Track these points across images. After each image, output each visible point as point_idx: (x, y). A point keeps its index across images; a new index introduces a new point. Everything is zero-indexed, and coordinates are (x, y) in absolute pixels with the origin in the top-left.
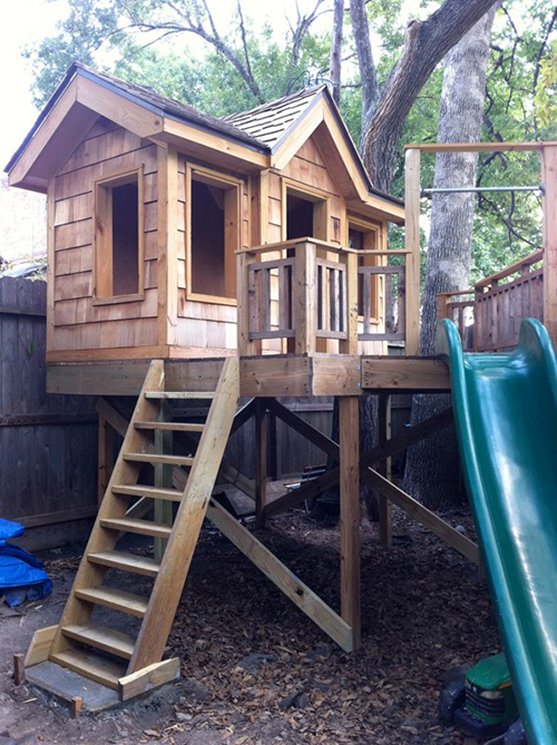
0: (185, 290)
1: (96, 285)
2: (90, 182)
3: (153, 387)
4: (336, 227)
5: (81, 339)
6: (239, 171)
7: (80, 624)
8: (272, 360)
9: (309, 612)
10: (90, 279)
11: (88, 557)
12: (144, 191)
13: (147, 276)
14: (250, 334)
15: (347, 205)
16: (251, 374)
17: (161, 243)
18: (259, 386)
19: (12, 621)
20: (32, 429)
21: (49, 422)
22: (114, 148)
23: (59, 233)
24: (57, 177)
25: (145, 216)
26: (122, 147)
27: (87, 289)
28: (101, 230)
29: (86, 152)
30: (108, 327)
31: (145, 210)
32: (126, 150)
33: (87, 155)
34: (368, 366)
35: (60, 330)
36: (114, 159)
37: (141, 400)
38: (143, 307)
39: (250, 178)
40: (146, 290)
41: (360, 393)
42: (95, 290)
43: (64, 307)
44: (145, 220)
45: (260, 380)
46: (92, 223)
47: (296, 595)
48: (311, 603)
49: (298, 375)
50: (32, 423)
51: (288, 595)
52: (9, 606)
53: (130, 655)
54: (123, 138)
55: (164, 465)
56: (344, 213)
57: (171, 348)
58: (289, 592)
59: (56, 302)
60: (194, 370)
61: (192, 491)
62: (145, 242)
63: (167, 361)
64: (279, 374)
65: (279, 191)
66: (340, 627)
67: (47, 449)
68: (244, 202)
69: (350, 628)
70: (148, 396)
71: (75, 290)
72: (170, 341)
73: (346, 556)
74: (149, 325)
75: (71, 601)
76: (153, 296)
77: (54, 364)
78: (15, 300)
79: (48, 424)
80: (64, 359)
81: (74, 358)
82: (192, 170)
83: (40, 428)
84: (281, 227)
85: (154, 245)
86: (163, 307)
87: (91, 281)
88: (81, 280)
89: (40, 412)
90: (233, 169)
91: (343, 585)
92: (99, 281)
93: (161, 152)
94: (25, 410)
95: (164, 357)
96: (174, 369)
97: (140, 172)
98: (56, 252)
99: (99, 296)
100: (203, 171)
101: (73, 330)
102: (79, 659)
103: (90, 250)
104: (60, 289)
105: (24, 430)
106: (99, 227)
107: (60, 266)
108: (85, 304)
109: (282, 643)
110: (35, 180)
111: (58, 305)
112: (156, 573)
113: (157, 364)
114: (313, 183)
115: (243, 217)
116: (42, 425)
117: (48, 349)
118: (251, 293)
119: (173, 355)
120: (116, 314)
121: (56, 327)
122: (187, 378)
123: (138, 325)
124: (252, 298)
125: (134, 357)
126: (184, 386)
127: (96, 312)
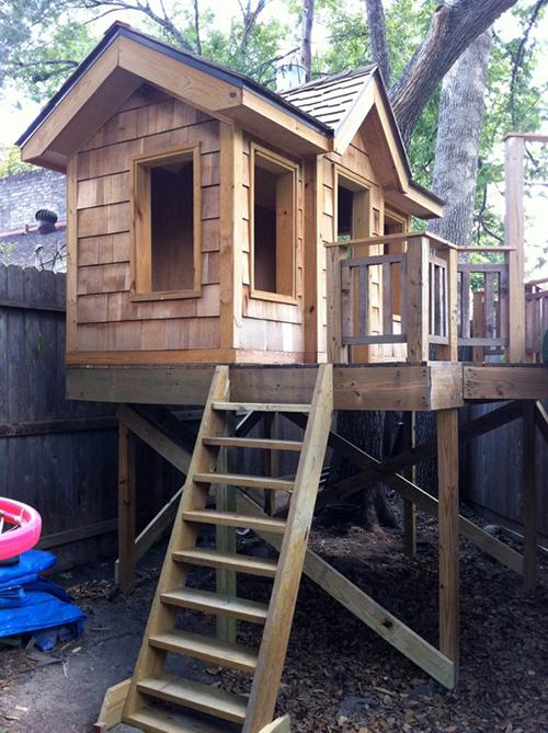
0: (248, 286)
1: (135, 278)
2: (127, 160)
3: (219, 396)
4: (376, 219)
5: (115, 339)
6: (295, 155)
7: (157, 677)
8: (377, 368)
9: (400, 646)
10: (127, 271)
11: (162, 597)
12: (202, 173)
13: (206, 269)
14: (343, 338)
15: (385, 198)
16: (348, 384)
17: (223, 233)
18: (360, 398)
19: (54, 669)
20: (39, 439)
21: (56, 430)
22: (158, 123)
23: (81, 217)
24: (80, 153)
25: (202, 202)
26: (172, 121)
27: (122, 281)
28: (141, 216)
29: (121, 125)
30: (152, 326)
31: (203, 194)
32: (175, 125)
33: (123, 129)
34: (470, 374)
35: (85, 328)
36: (160, 134)
37: (207, 413)
38: (199, 305)
39: (303, 163)
40: (203, 285)
41: (461, 405)
42: (134, 284)
43: (91, 302)
44: (202, 206)
45: (361, 391)
46: (130, 207)
47: (384, 629)
48: (403, 637)
49: (413, 387)
50: (39, 432)
51: (373, 627)
52: (41, 650)
53: (243, 719)
54: (172, 111)
55: (228, 486)
56: (382, 204)
57: (237, 352)
58: (374, 623)
59: (79, 296)
60: (269, 379)
61: (296, 521)
62: (202, 232)
63: (232, 366)
64: (388, 385)
65: (330, 178)
66: (440, 663)
67: (55, 461)
68: (299, 190)
69: (451, 663)
70: (216, 407)
71: (106, 283)
72: (236, 345)
73: (446, 584)
74: (208, 326)
75: (144, 652)
76: (213, 293)
77: (77, 367)
78: (21, 293)
79: (55, 433)
80: (93, 362)
81: (104, 361)
82: (256, 151)
83: (48, 437)
84: (332, 217)
85: (216, 234)
86: (227, 305)
87: (127, 274)
88: (113, 272)
89: (48, 420)
90: (290, 152)
91: (442, 616)
92: (138, 273)
93: (223, 129)
94: (32, 417)
95: (229, 362)
96: (242, 376)
97: (196, 152)
98: (79, 239)
99: (139, 291)
100: (266, 153)
101: (103, 328)
102: (162, 719)
103: (127, 238)
104: (85, 281)
105: (31, 440)
106: (138, 212)
107: (83, 256)
108: (119, 300)
109: (374, 683)
110: (56, 156)
111: (81, 300)
112: (264, 620)
113: (223, 370)
114: (359, 171)
115: (298, 207)
116: (50, 434)
117: (68, 349)
118: (345, 292)
119: (240, 359)
120: (164, 312)
121: (79, 324)
122: (261, 387)
123: (193, 326)
124: (345, 298)
125: (187, 361)
126: (256, 396)
127: (135, 309)
